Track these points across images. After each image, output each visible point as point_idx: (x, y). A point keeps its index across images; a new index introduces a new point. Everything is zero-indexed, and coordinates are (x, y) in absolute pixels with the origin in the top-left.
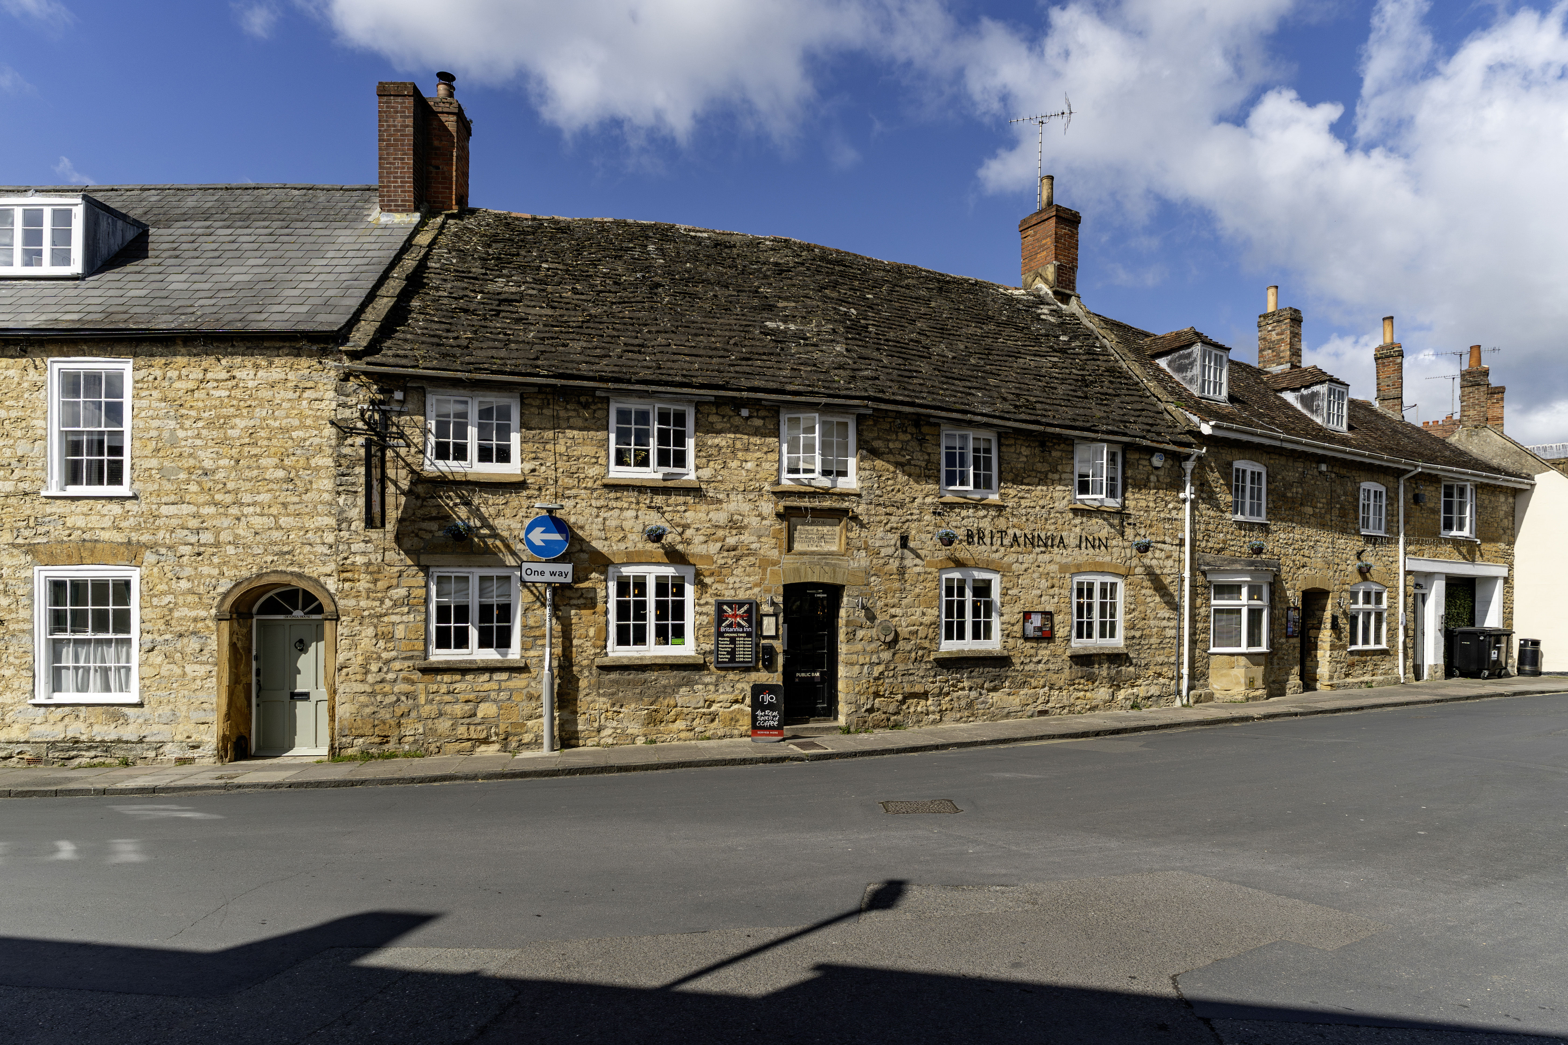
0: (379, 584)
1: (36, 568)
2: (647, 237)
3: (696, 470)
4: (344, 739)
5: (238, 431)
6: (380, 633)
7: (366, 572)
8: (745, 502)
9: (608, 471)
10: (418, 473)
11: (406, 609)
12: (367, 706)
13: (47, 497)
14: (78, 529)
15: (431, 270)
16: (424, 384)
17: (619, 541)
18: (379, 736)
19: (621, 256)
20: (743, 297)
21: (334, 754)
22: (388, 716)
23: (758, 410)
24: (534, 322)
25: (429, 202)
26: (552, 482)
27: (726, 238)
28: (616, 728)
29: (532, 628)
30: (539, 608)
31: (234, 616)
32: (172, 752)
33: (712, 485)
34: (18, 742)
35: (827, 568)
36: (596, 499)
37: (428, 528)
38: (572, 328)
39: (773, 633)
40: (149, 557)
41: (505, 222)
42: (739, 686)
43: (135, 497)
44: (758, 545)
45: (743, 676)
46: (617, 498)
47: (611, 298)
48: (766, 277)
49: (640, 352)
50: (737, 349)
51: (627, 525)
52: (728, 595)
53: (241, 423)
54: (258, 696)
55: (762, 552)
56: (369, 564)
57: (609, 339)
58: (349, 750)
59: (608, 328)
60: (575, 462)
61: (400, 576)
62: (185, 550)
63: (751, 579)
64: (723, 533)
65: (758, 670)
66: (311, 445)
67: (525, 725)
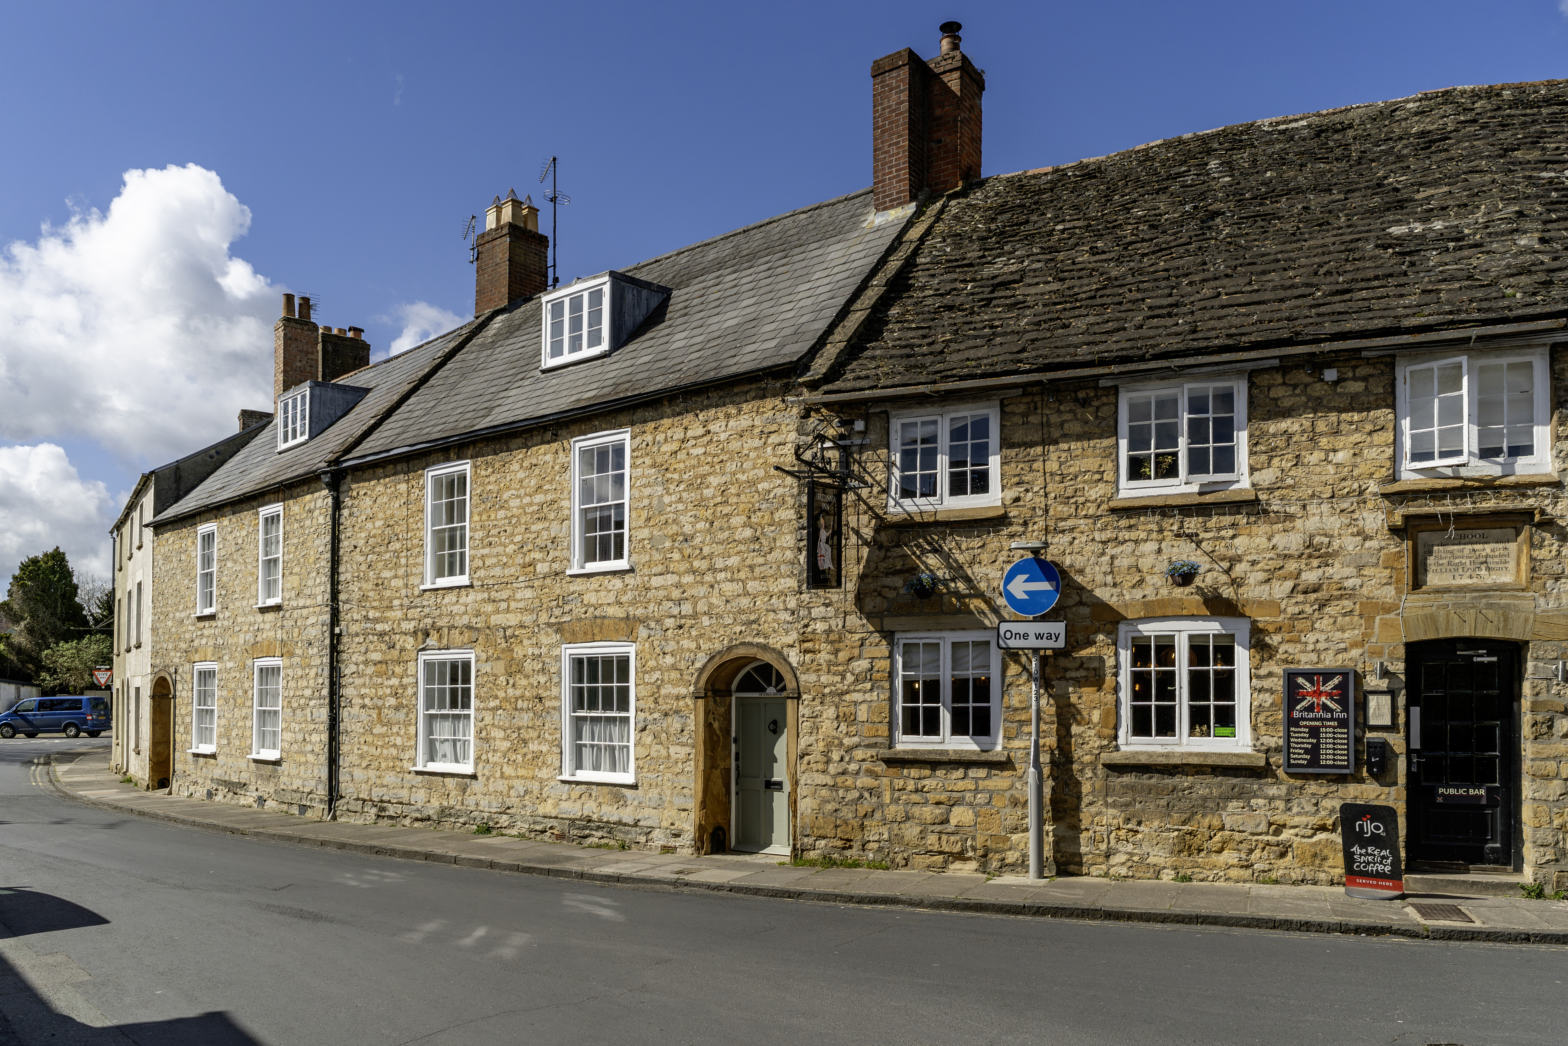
0: (840, 654)
1: (564, 646)
2: (1209, 152)
3: (1251, 474)
4: (806, 840)
5: (712, 490)
6: (841, 714)
7: (827, 641)
8: (1333, 514)
9: (1118, 490)
10: (880, 518)
11: (868, 685)
12: (829, 802)
13: (571, 576)
14: (592, 605)
15: (920, 268)
16: (888, 407)
17: (1133, 587)
18: (842, 839)
19: (1166, 188)
20: (1356, 200)
21: (796, 856)
22: (850, 815)
23: (1354, 368)
24: (1031, 304)
25: (929, 186)
26: (1041, 513)
27: (1337, 118)
28: (1131, 854)
29: (1016, 709)
30: (1025, 683)
31: (709, 694)
32: (659, 838)
33: (1277, 493)
34: (551, 817)
35: (1490, 614)
36: (1101, 530)
37: (892, 585)
38: (1081, 300)
39: (1387, 721)
40: (643, 632)
41: (1019, 185)
42: (1327, 803)
43: (632, 570)
44: (1358, 581)
45: (1334, 788)
46: (1130, 527)
47: (1144, 248)
48: (1400, 158)
49: (1170, 315)
50: (1329, 279)
51: (1145, 564)
52: (1306, 661)
53: (714, 480)
54: (737, 784)
55: (1365, 591)
56: (829, 631)
57: (1129, 306)
58: (812, 853)
59: (1130, 291)
60: (1072, 483)
61: (862, 645)
62: (670, 623)
63: (1346, 635)
64: (1296, 565)
65: (1362, 781)
66: (774, 498)
67: (1009, 839)
